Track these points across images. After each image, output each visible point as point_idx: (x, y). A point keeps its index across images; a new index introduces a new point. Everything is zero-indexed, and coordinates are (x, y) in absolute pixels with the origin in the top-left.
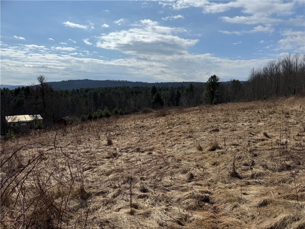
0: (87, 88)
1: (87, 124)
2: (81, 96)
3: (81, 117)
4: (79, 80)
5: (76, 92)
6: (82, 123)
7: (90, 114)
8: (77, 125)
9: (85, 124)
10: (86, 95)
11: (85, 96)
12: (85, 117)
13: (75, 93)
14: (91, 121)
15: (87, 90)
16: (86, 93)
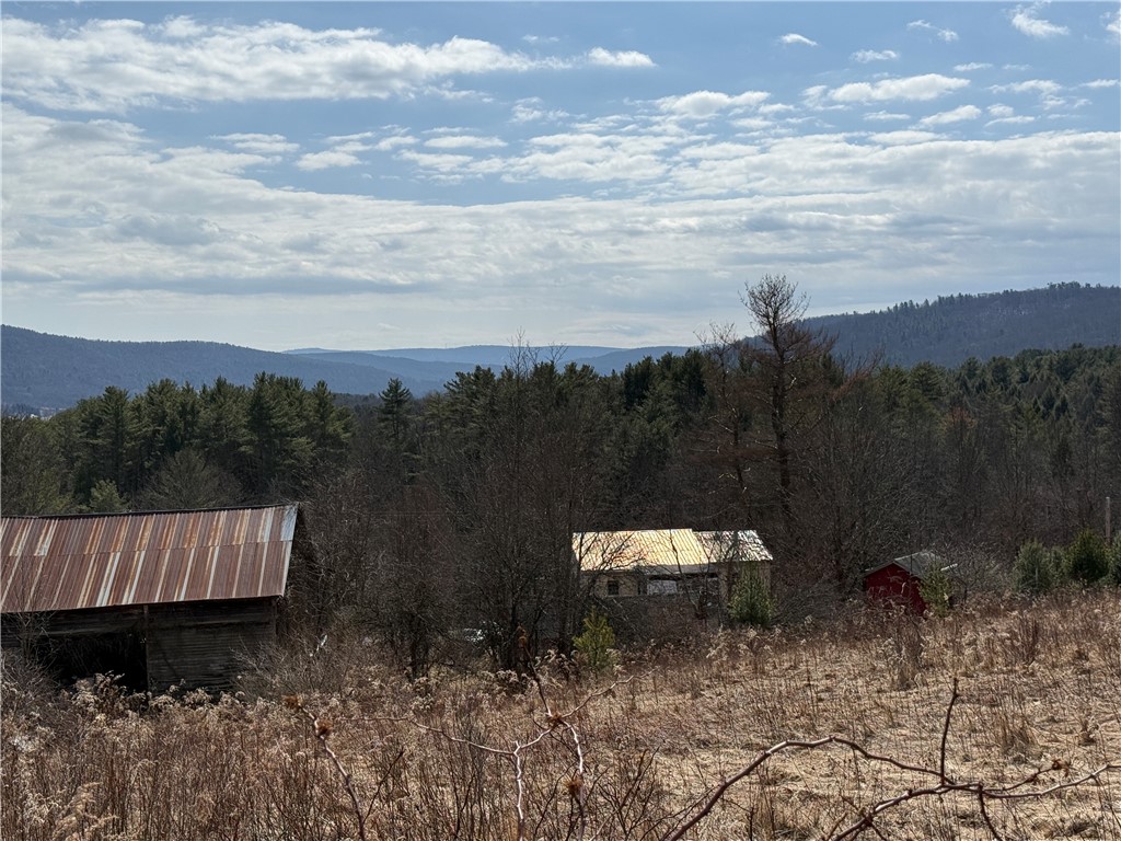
0: (1064, 345)
1: (1064, 616)
2: (1025, 405)
3: (1021, 560)
4: (1011, 298)
5: (989, 377)
6: (1026, 604)
7: (1085, 543)
8: (992, 612)
9: (1054, 615)
10: (1058, 403)
11: (1053, 408)
12: (1047, 556)
13: (982, 386)
14: (1098, 593)
15: (1067, 360)
16: (1059, 381)
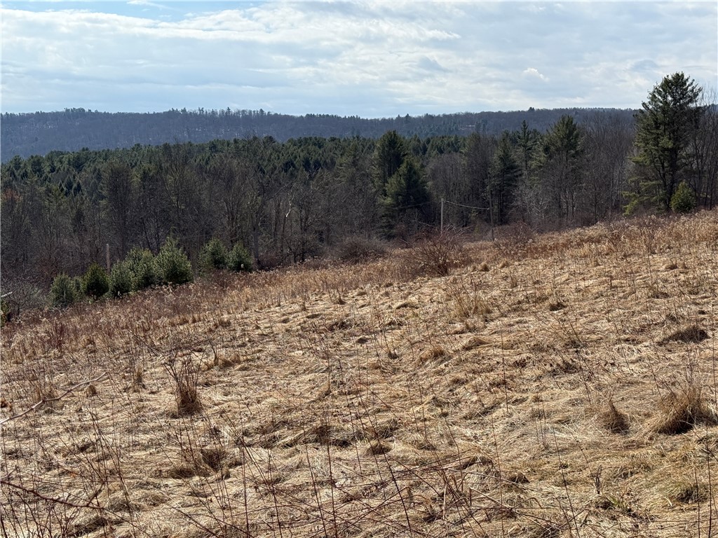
0: (77, 149)
1: (82, 319)
2: (54, 187)
3: (55, 286)
4: (41, 117)
5: (29, 169)
6: (57, 314)
7: (94, 273)
8: (37, 321)
9: (75, 319)
10: (75, 185)
11: (72, 189)
12: (71, 284)
13: (25, 175)
14: (103, 303)
15: (78, 158)
16: (74, 172)
